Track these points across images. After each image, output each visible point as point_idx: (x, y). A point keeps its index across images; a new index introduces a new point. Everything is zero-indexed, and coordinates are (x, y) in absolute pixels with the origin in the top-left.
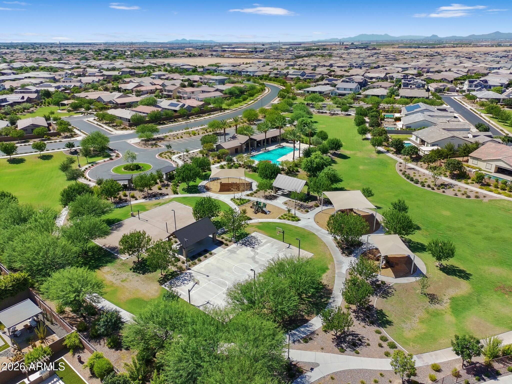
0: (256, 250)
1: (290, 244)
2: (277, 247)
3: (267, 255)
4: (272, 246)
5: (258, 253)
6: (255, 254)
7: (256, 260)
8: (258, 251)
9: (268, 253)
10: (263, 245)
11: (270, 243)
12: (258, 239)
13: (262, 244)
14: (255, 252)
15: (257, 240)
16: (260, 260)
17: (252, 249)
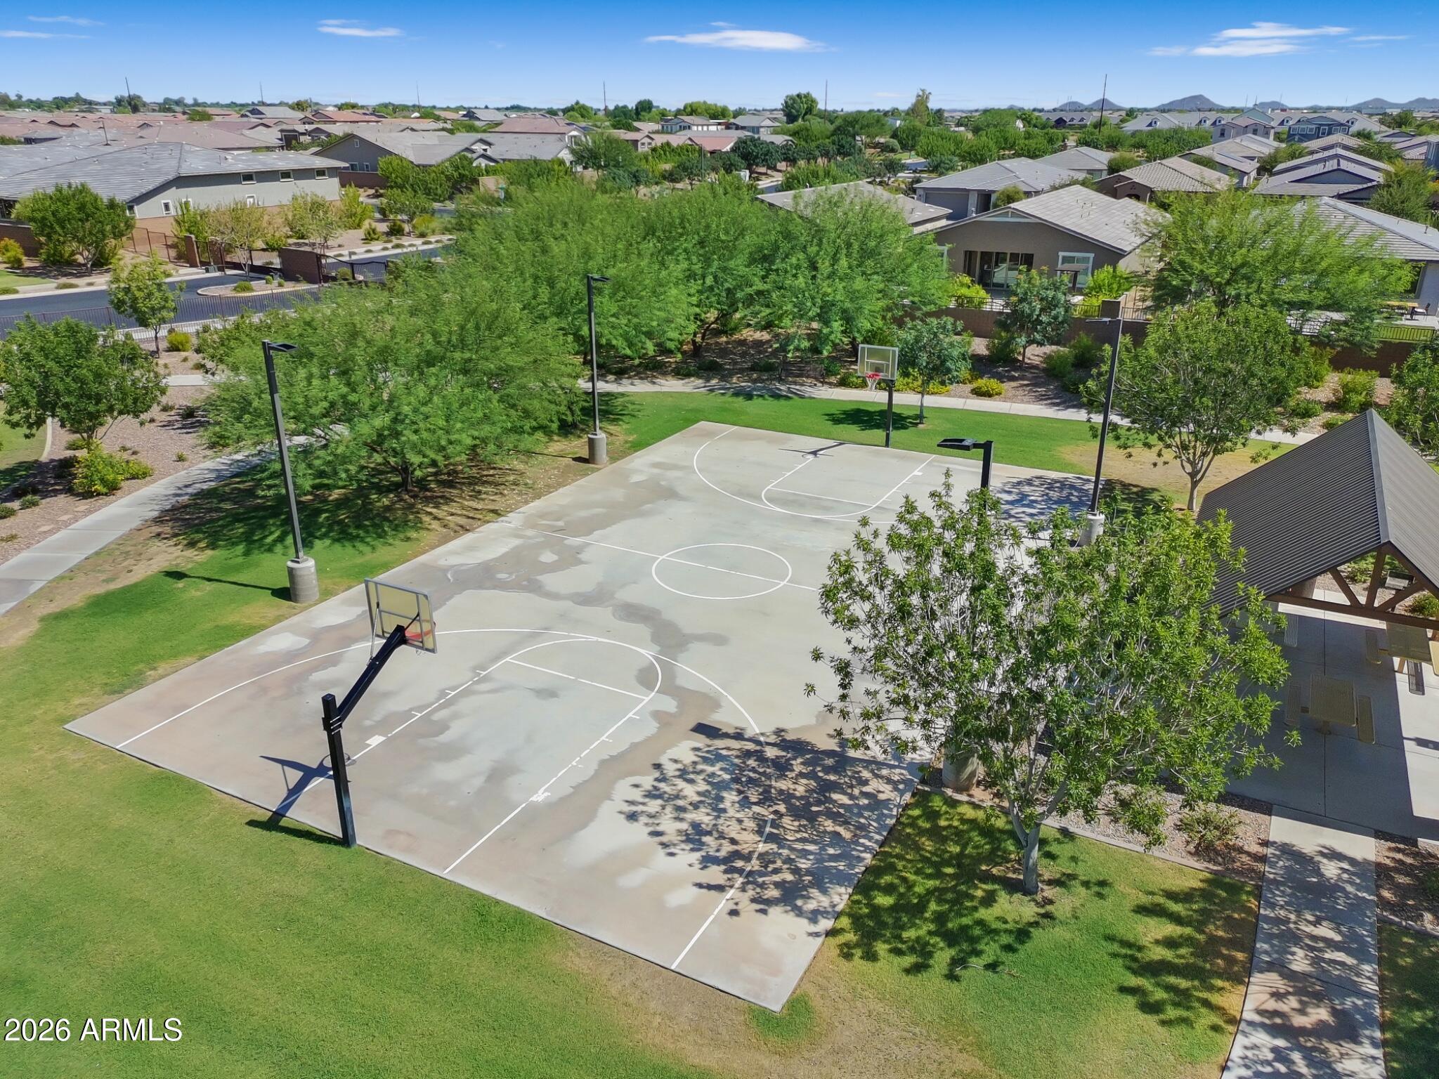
0: (669, 705)
1: (274, 823)
2: (446, 772)
3: (550, 673)
4: (499, 774)
5: (646, 678)
6: (669, 672)
7: (644, 630)
8: (648, 699)
9: (548, 693)
10: (612, 767)
11: (533, 815)
12: (687, 858)
13: (624, 790)
14: (671, 688)
15: (695, 836)
16: (607, 632)
17: (721, 719)
